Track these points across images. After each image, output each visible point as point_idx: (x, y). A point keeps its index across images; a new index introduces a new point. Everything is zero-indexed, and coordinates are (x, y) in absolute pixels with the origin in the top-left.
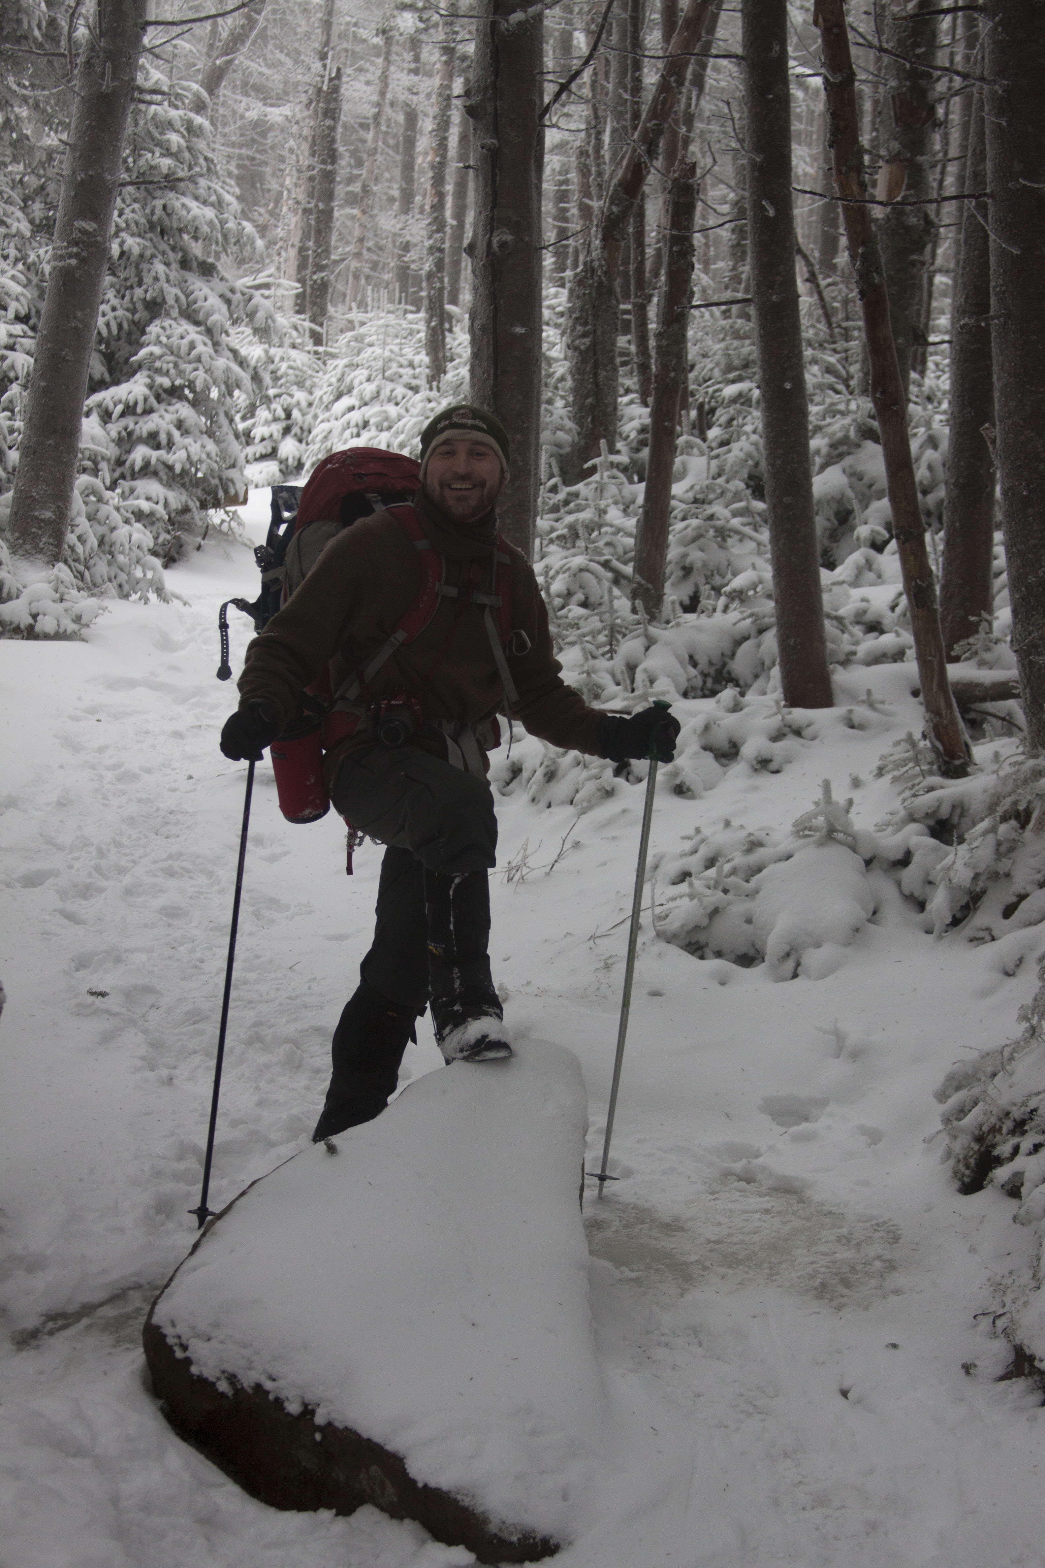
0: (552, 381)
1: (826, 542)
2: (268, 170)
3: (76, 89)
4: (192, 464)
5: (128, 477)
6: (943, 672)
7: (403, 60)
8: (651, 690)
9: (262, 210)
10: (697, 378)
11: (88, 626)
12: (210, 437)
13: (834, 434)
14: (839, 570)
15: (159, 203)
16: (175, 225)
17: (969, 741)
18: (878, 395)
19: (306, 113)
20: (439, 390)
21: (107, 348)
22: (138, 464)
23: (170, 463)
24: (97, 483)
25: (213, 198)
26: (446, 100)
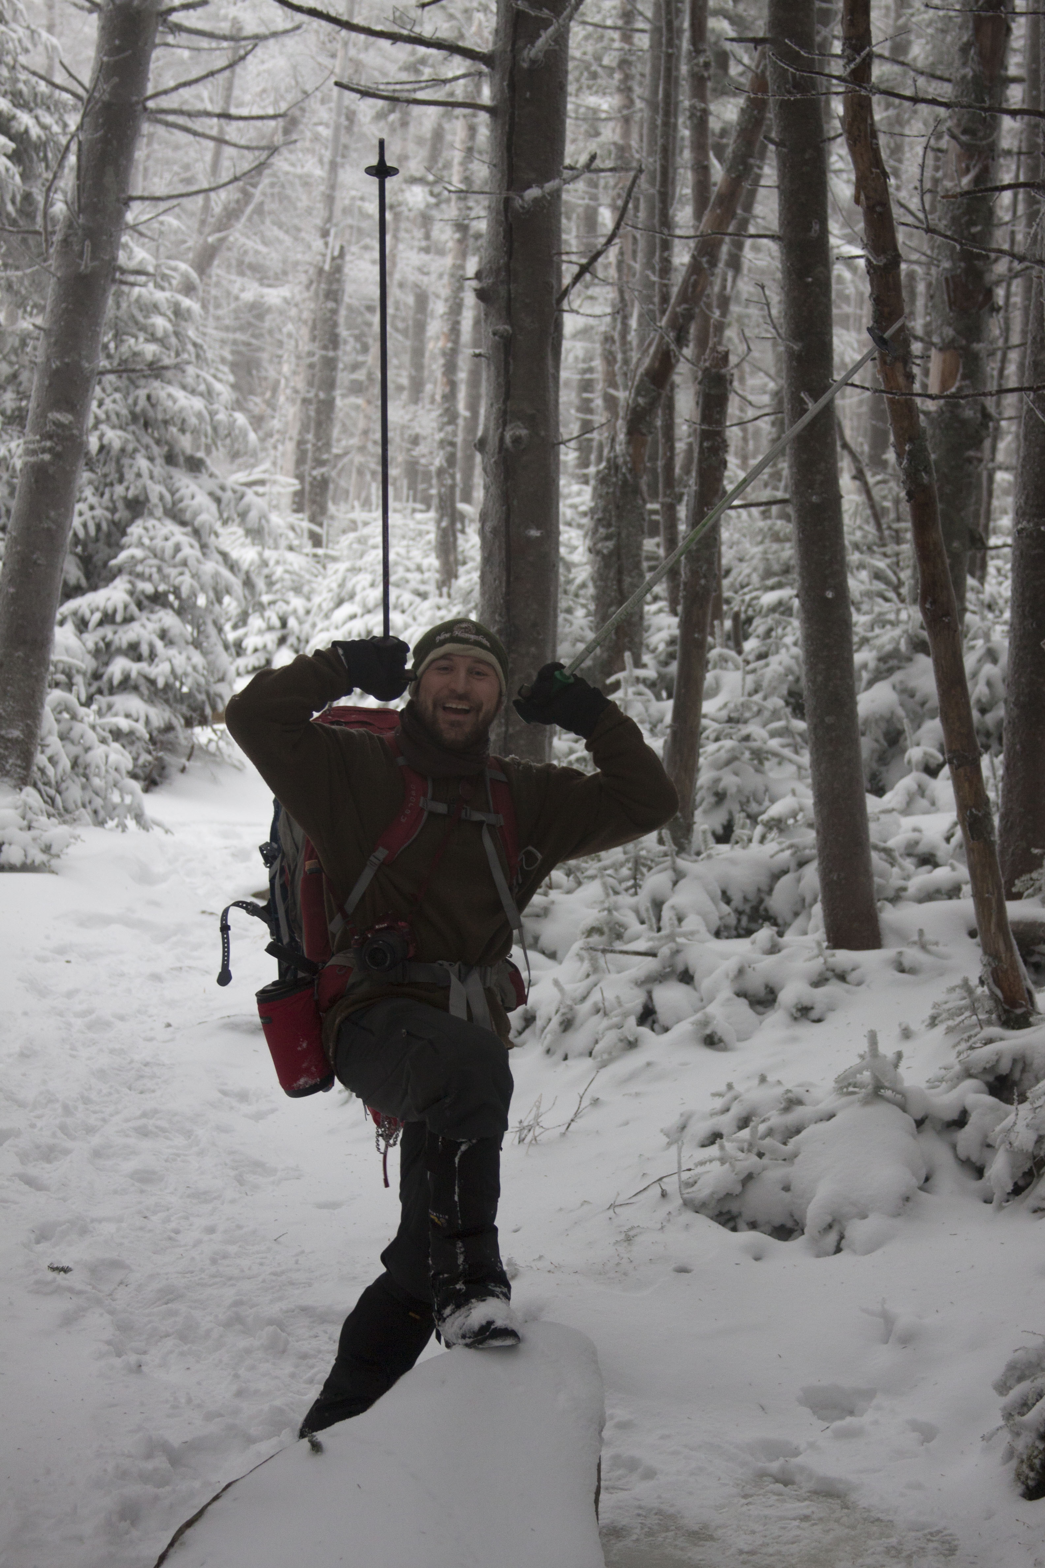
0: (572, 588)
1: (875, 766)
2: (265, 356)
3: (53, 269)
4: (176, 677)
5: (106, 691)
6: (1002, 910)
7: (413, 238)
8: (679, 930)
9: (258, 400)
10: (732, 585)
11: (58, 856)
12: (196, 647)
13: (883, 646)
14: (888, 796)
15: (142, 393)
16: (160, 416)
17: (1032, 987)
18: (928, 606)
19: (306, 295)
20: (449, 596)
21: (84, 550)
22: (117, 679)
23: (152, 676)
24: (71, 698)
25: (202, 388)
26: (459, 280)
